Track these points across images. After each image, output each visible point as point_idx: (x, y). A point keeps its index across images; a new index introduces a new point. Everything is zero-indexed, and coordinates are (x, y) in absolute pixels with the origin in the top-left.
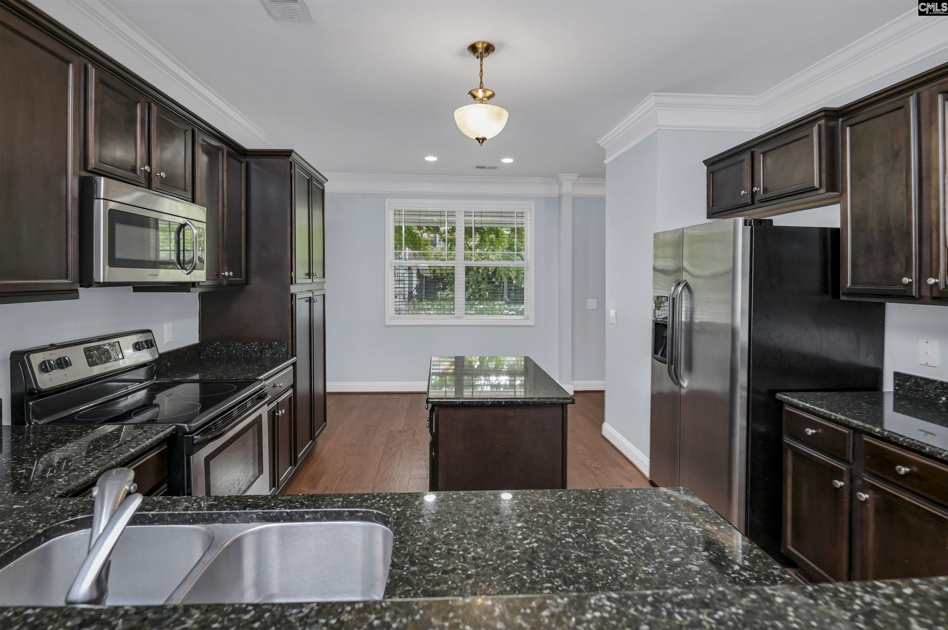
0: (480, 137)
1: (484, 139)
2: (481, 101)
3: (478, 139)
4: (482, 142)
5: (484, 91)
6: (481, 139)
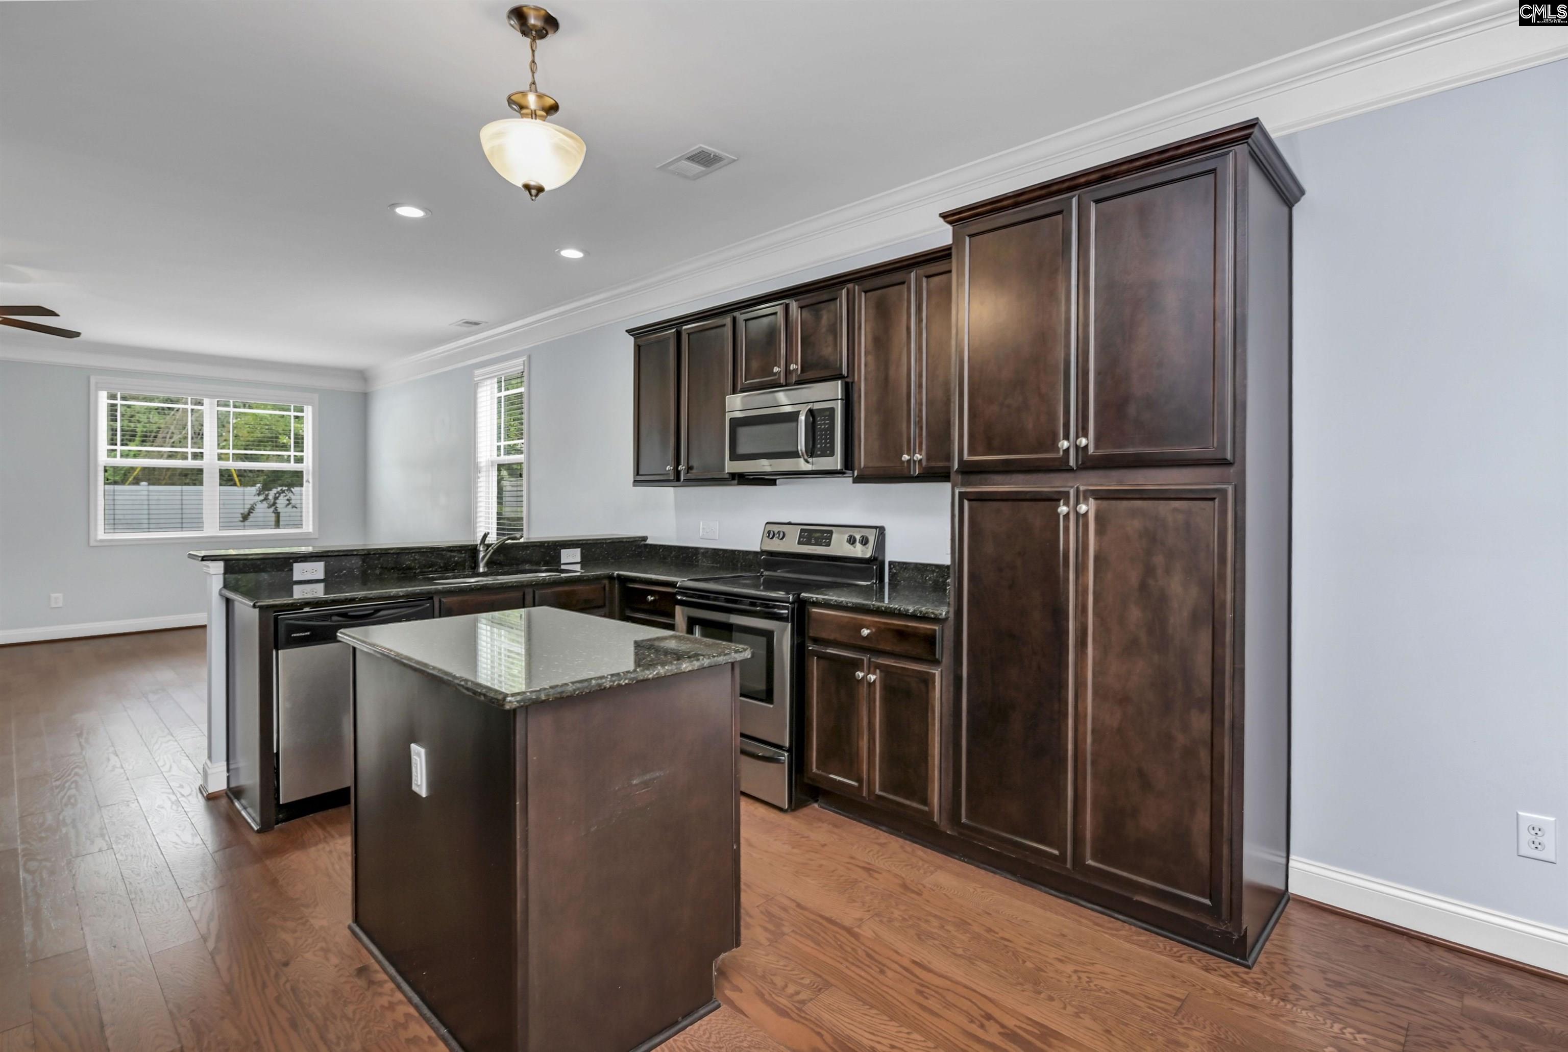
0: (533, 183)
1: (540, 190)
2: (534, 115)
3: (527, 187)
4: (537, 195)
5: (540, 97)
6: (533, 189)
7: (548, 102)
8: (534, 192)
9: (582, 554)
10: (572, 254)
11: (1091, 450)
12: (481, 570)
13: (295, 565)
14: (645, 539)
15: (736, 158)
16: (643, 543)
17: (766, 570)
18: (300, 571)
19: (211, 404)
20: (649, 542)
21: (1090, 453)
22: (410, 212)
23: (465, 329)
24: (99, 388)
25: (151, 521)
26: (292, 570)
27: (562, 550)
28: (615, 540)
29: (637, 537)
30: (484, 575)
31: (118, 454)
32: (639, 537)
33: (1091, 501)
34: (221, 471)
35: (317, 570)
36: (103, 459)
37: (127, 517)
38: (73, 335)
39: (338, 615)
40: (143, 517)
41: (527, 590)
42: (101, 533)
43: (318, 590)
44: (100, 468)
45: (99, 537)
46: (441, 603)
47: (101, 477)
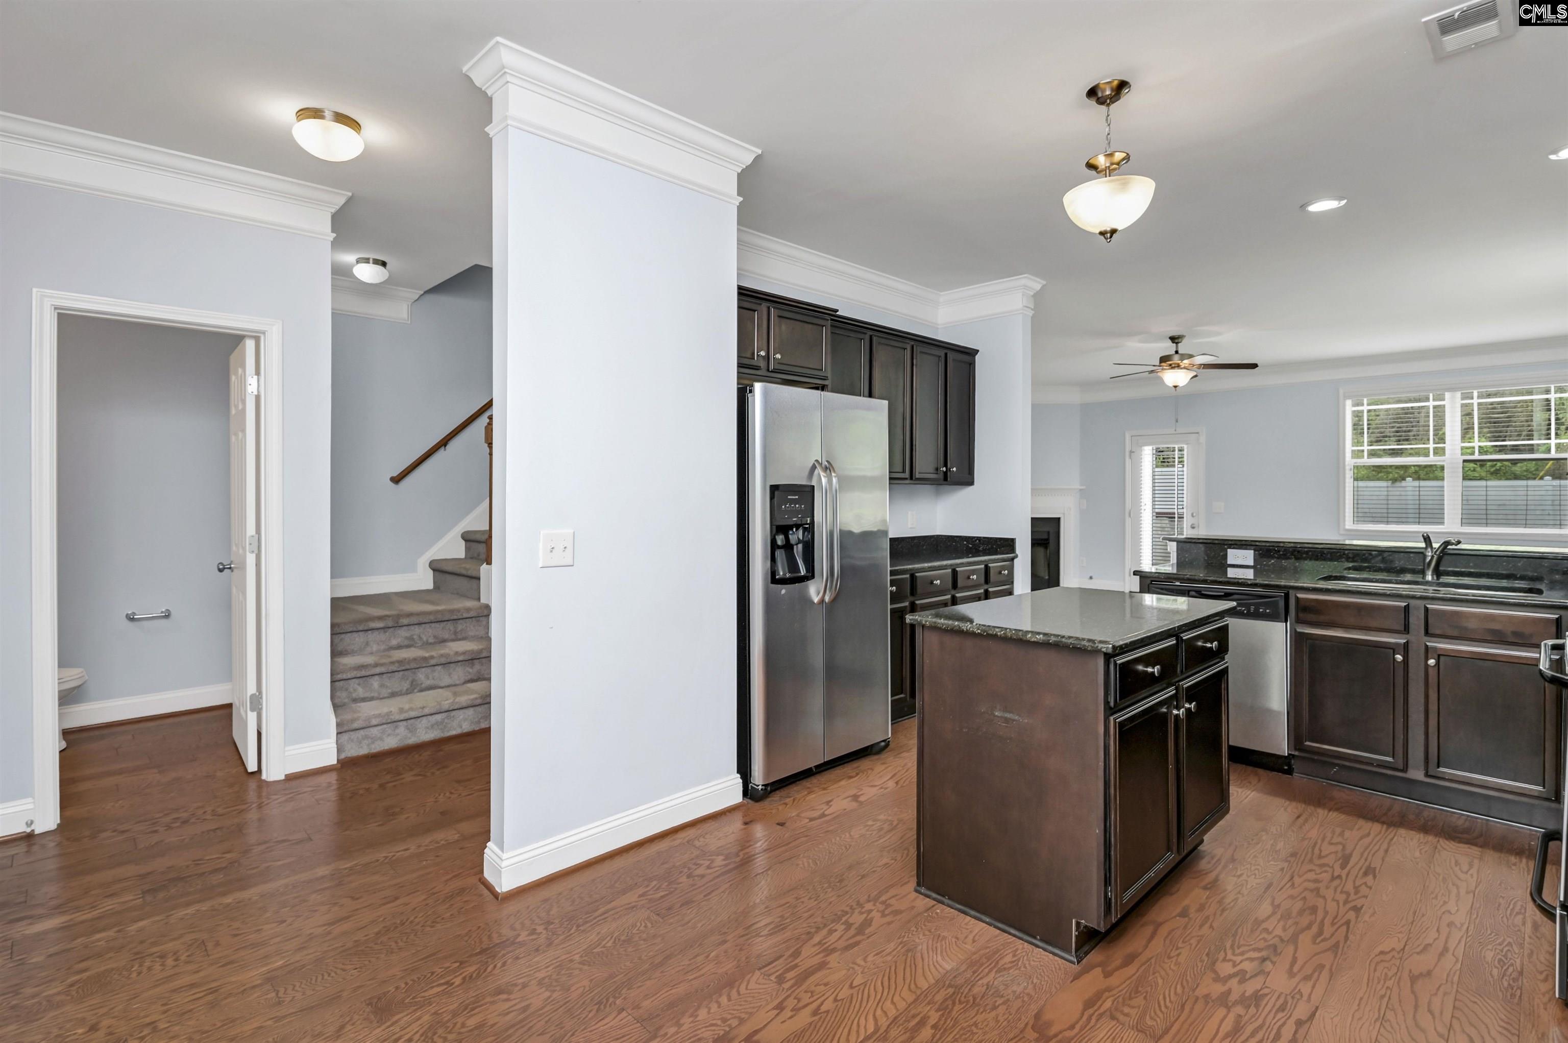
0: (1107, 227)
1: (1113, 231)
2: (1108, 172)
3: (1102, 233)
4: (1111, 237)
5: (1110, 155)
6: (1107, 233)
7: (1119, 156)
12: (1430, 578)
13: (1229, 551)
18: (1236, 557)
19: (1453, 397)
24: (1346, 397)
25: (1390, 515)
26: (1226, 554)
30: (1429, 583)
31: (1366, 454)
35: (1244, 557)
36: (1350, 461)
37: (1372, 511)
38: (1254, 366)
39: (1196, 591)
40: (1385, 511)
41: (1413, 602)
42: (1349, 524)
43: (1249, 574)
44: (1347, 468)
45: (1347, 527)
46: (1297, 599)
47: (1349, 475)
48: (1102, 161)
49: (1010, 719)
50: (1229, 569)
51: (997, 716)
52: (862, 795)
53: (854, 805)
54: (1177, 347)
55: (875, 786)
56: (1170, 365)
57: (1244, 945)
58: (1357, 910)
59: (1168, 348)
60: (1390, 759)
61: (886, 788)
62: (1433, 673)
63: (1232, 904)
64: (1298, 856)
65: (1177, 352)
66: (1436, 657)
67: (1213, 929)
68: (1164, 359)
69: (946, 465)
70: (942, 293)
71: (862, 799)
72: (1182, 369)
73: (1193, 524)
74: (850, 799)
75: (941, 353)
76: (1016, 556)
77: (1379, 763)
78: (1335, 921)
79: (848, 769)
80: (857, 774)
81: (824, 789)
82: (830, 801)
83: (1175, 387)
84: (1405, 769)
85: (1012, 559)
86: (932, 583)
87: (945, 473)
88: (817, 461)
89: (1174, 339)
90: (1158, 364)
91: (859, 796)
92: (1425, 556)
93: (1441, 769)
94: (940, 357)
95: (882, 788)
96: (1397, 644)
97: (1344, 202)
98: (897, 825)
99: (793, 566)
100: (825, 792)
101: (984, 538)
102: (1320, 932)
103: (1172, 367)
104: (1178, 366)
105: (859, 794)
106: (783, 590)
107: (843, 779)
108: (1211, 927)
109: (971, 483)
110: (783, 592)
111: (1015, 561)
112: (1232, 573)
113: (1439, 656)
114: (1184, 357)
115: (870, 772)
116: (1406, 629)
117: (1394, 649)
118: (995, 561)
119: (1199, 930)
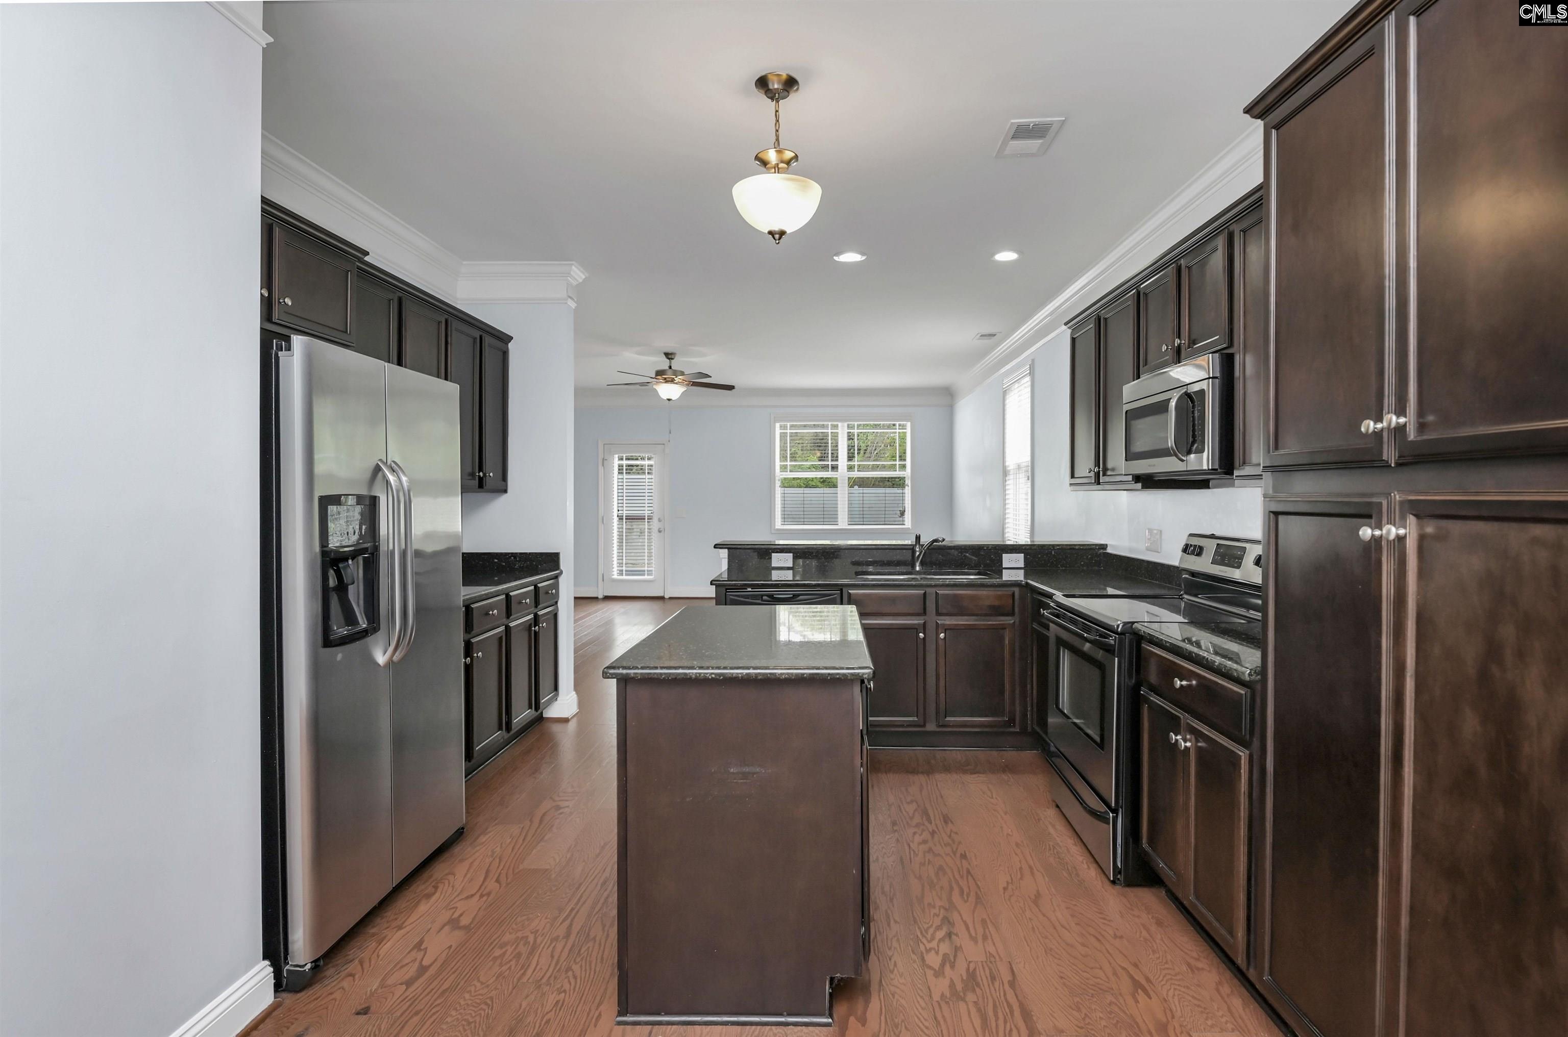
0: (776, 228)
1: (782, 233)
2: (777, 170)
3: (771, 233)
4: (780, 239)
5: (779, 152)
6: (776, 234)
7: (789, 155)
8: (777, 236)
9: (1026, 560)
10: (1006, 256)
11: (1412, 435)
12: (918, 568)
13: (773, 555)
14: (1104, 547)
15: (1064, 119)
16: (1102, 551)
17: (1186, 593)
18: (778, 560)
19: (843, 426)
20: (1109, 550)
21: (1409, 440)
22: (850, 257)
23: (987, 342)
24: (776, 422)
25: (805, 517)
26: (771, 558)
27: (1004, 555)
28: (1065, 547)
29: (1093, 545)
30: (919, 573)
31: (788, 469)
32: (1096, 545)
33: (1411, 520)
34: (849, 478)
35: (785, 560)
36: (779, 475)
38: (730, 388)
39: (767, 596)
40: (802, 513)
41: (929, 590)
42: (778, 524)
43: (788, 576)
44: (777, 478)
45: (776, 527)
46: (849, 594)
47: (778, 484)
48: (772, 156)
49: (749, 773)
50: (773, 572)
51: (733, 773)
52: (461, 915)
53: (459, 935)
54: (670, 363)
55: (472, 896)
56: (665, 379)
57: (928, 928)
58: (964, 856)
59: (664, 364)
60: (916, 719)
61: (489, 894)
62: (941, 643)
63: (892, 890)
64: (898, 822)
65: (670, 367)
66: (944, 631)
67: (898, 923)
68: (659, 373)
69: (480, 469)
70: (464, 263)
71: (465, 921)
72: (676, 384)
73: (660, 528)
74: (447, 928)
75: (477, 334)
76: (561, 573)
77: (908, 724)
78: (961, 873)
79: (420, 887)
80: (436, 888)
81: (400, 928)
82: (421, 942)
83: (669, 400)
84: (924, 726)
85: (556, 577)
86: (487, 614)
87: (481, 480)
88: (380, 460)
89: (669, 356)
90: (654, 376)
91: (457, 920)
92: (914, 552)
93: (948, 719)
94: (475, 339)
95: (482, 896)
96: (919, 624)
97: (864, 258)
98: (535, 941)
99: (350, 618)
100: (402, 932)
101: (521, 554)
102: (962, 892)
103: (666, 381)
104: (672, 381)
105: (456, 915)
106: (339, 654)
107: (418, 903)
108: (896, 922)
109: (505, 491)
110: (339, 657)
111: (561, 579)
112: (776, 576)
113: (946, 630)
114: (676, 373)
115: (451, 877)
116: (924, 612)
117: (915, 629)
118: (542, 579)
119: (890, 929)
